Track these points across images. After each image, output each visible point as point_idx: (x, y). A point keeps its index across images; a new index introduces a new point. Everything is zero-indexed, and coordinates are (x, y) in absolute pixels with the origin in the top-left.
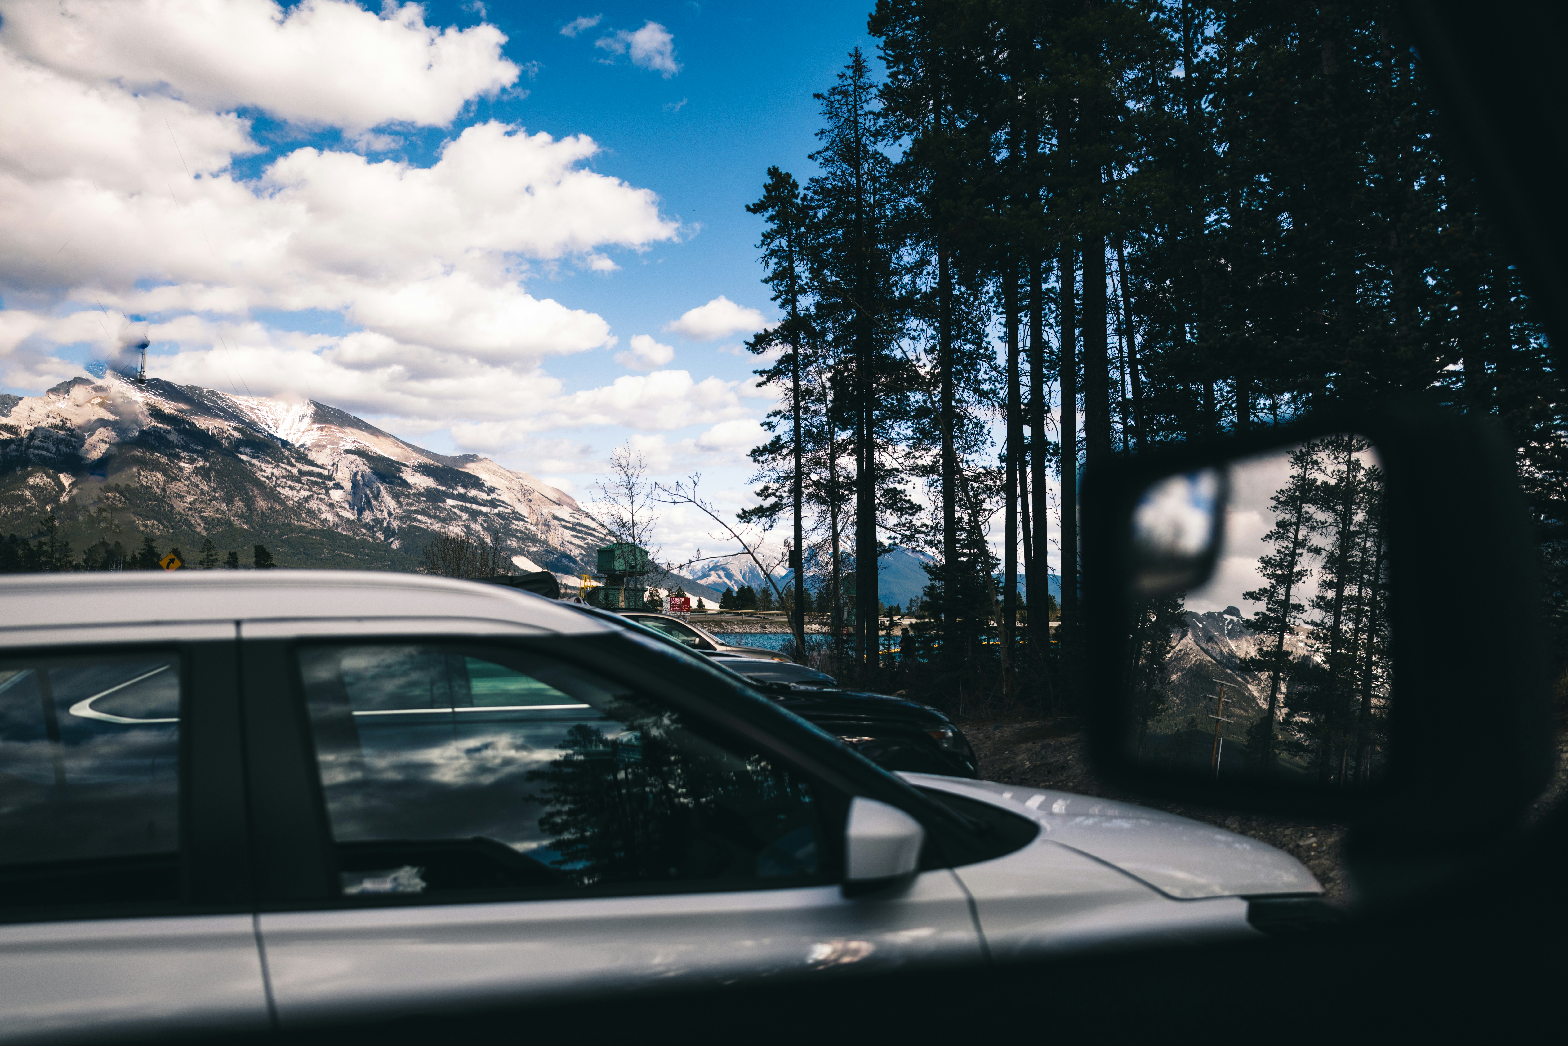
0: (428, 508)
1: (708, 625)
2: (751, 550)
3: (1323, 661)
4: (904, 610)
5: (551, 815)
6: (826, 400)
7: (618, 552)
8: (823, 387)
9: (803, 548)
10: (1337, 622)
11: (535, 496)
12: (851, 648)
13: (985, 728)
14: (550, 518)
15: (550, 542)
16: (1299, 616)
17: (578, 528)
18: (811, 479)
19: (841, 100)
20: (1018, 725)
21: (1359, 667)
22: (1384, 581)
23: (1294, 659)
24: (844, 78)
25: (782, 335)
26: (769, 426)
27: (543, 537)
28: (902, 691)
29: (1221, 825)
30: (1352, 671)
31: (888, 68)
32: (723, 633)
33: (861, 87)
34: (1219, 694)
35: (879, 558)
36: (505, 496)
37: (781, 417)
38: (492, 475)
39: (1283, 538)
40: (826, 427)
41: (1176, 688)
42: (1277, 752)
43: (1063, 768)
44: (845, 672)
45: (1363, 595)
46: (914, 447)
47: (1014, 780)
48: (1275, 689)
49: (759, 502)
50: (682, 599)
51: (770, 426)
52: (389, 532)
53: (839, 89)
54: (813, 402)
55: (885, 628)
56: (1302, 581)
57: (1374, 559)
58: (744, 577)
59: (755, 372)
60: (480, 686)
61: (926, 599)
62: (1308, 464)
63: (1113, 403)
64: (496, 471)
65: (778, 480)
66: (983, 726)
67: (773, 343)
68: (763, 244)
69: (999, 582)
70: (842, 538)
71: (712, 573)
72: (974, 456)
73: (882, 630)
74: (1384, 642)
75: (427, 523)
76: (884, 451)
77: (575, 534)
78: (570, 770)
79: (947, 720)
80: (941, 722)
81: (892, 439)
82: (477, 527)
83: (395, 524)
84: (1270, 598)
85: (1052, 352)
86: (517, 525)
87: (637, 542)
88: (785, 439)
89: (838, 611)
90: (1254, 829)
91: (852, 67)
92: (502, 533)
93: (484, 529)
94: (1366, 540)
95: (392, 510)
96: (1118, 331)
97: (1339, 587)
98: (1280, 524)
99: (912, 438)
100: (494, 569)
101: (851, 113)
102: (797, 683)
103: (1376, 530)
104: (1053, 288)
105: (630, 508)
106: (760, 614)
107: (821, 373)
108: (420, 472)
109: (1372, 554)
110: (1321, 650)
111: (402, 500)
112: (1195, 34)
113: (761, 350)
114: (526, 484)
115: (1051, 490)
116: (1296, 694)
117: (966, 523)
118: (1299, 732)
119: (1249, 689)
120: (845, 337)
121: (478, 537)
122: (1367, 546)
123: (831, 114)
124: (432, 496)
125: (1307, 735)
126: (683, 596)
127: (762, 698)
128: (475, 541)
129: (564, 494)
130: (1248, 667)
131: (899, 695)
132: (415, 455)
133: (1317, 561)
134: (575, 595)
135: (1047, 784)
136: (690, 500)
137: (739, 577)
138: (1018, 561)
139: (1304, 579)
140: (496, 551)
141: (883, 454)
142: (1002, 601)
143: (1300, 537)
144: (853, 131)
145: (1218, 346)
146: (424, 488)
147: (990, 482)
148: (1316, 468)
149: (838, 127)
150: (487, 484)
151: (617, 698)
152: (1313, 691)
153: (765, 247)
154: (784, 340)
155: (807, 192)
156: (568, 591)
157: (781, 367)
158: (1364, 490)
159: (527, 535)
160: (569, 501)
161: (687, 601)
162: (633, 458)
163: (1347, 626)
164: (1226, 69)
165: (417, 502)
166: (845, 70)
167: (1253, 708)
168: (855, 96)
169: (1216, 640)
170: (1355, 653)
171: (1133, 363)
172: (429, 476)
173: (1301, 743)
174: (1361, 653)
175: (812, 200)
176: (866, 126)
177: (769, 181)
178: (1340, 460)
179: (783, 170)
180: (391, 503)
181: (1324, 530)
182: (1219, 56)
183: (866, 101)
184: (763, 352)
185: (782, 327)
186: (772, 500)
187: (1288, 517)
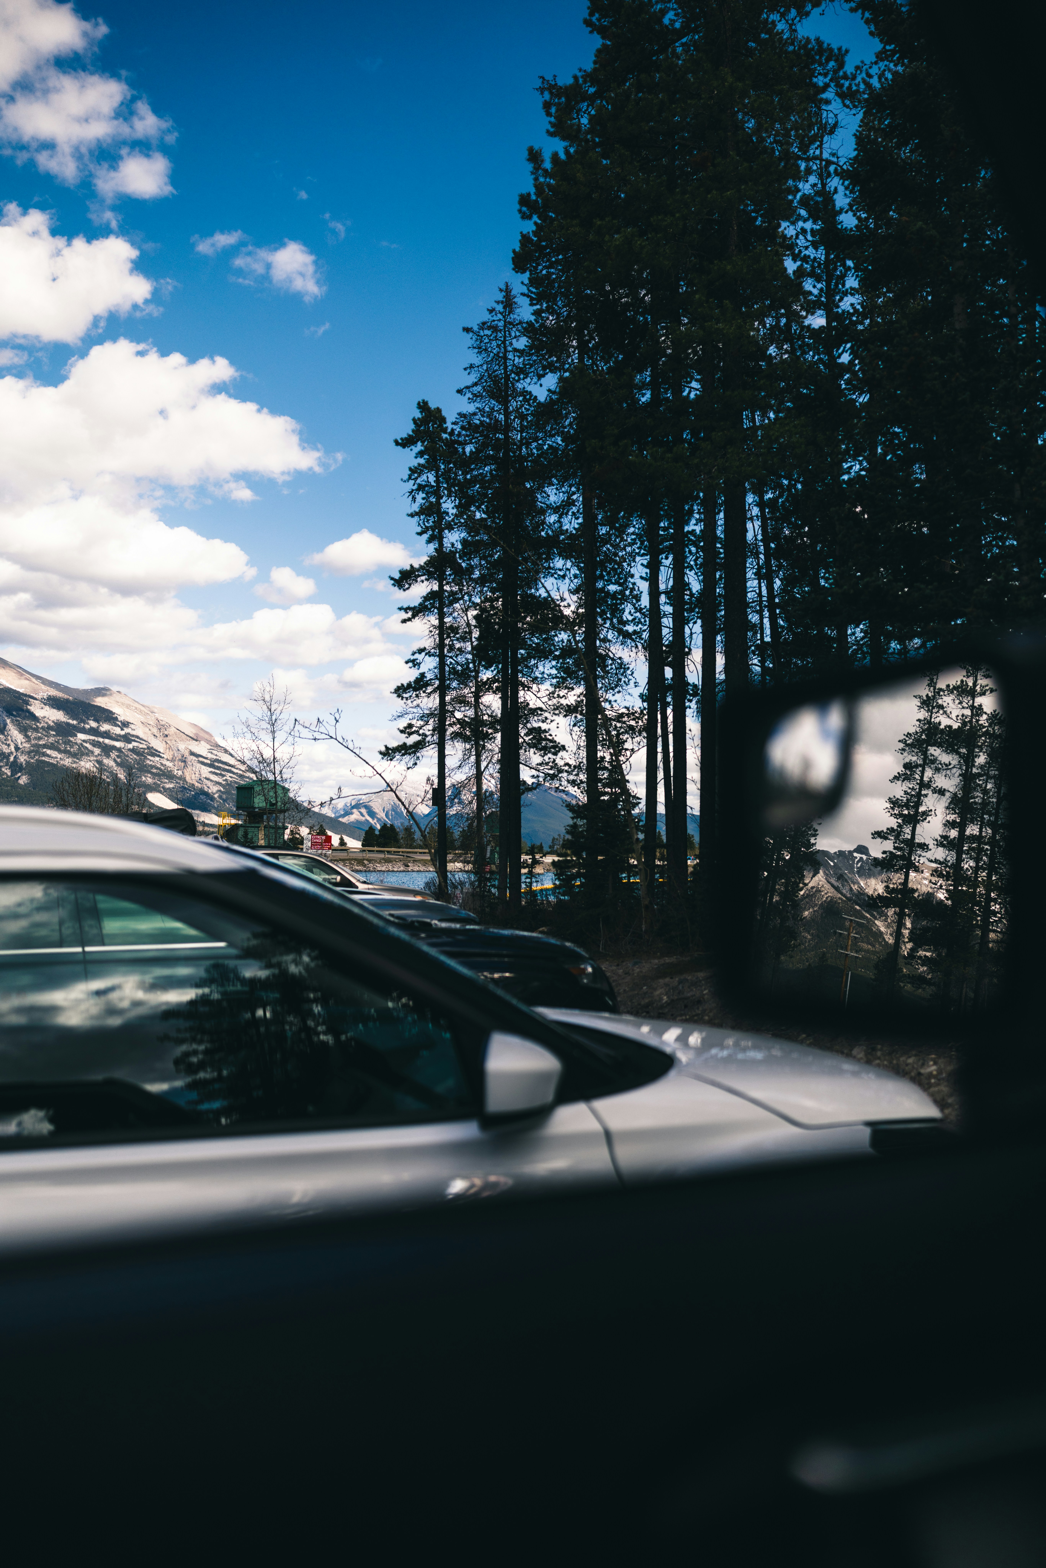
0: (58, 742)
1: (351, 864)
2: (394, 787)
3: (945, 897)
4: (546, 849)
5: (187, 1054)
6: (471, 638)
7: (257, 789)
8: (468, 625)
9: (447, 787)
10: (959, 860)
11: (171, 731)
12: (494, 886)
13: (624, 964)
14: (187, 754)
15: (187, 779)
16: (923, 854)
17: (216, 764)
18: (455, 717)
19: (491, 335)
20: (656, 961)
21: (978, 903)
22: (1003, 821)
23: (919, 896)
24: (494, 313)
25: (428, 571)
26: (413, 663)
27: (180, 773)
28: (544, 928)
29: (849, 1056)
30: (972, 907)
31: (531, 305)
32: (365, 871)
33: (510, 323)
34: (848, 930)
35: (523, 797)
36: (140, 731)
37: (426, 655)
38: (126, 709)
39: (910, 779)
40: (471, 665)
41: (807, 924)
42: (902, 985)
43: (699, 1002)
44: (487, 910)
45: (984, 834)
46: (557, 686)
47: (652, 1014)
48: (900, 924)
49: (402, 739)
50: (324, 838)
51: (415, 663)
52: (16, 767)
53: (489, 324)
54: (458, 639)
55: (528, 866)
56: (927, 821)
57: (994, 800)
58: (387, 815)
59: (400, 609)
60: (111, 926)
61: (569, 837)
62: (933, 708)
63: (751, 646)
64: (130, 705)
65: (421, 718)
66: (623, 962)
67: (419, 579)
68: (410, 478)
69: (640, 820)
70: (486, 777)
71: (355, 810)
72: (618, 697)
73: (525, 868)
74: (1002, 880)
75: (56, 758)
76: (528, 690)
77: (213, 770)
78: (207, 1009)
79: (587, 956)
80: (580, 959)
81: (536, 678)
82: (109, 762)
83: (22, 759)
84: (897, 837)
85: (692, 595)
86: (152, 760)
87: (278, 778)
88: (429, 676)
89: (481, 850)
90: (879, 1058)
91: (502, 302)
92: (137, 769)
93: (118, 764)
94: (987, 782)
95: (19, 744)
96: (759, 575)
97: (961, 826)
98: (907, 766)
99: (557, 677)
100: (127, 806)
101: (500, 349)
102: (440, 920)
103: (996, 773)
104: (694, 531)
105: (271, 744)
106: (403, 852)
107: (467, 610)
108: (49, 705)
109: (992, 795)
110: (944, 887)
111: (30, 734)
112: (837, 285)
113: (407, 586)
114: (162, 718)
115: (690, 730)
116: (920, 929)
117: (608, 762)
118: (922, 966)
119: (876, 925)
120: (491, 575)
121: (111, 773)
122: (988, 787)
123: (480, 349)
124: (63, 730)
125: (930, 968)
126: (325, 835)
127: (403, 935)
128: (107, 777)
129: (202, 729)
130: (875, 904)
131: (541, 932)
132: (43, 687)
133: (941, 801)
134: (213, 833)
135: (684, 1017)
136: (332, 737)
137: (382, 815)
138: (658, 800)
139: (929, 818)
140: (130, 786)
141: (529, 693)
142: (642, 840)
143: (926, 779)
144: (502, 367)
145: (852, 591)
146: (53, 722)
147: (633, 723)
148: (941, 712)
149: (487, 363)
150: (120, 718)
151: (256, 936)
152: (936, 926)
153: (412, 482)
154: (430, 576)
155: (455, 427)
156: (206, 828)
157: (426, 604)
158: (986, 733)
159: (163, 771)
160: (206, 736)
161: (329, 839)
162: (278, 695)
163: (968, 864)
164: (868, 321)
165: (46, 736)
166: (495, 305)
167: (880, 944)
168: (505, 332)
169: (846, 877)
170: (975, 890)
171: (772, 607)
172: (59, 709)
173: (924, 976)
174: (981, 890)
175: (459, 435)
176: (515, 362)
177: (418, 415)
178: (965, 705)
179: (433, 405)
180: (19, 737)
181: (948, 772)
182: (862, 307)
183: (515, 337)
184: (408, 588)
185: (427, 563)
186: (415, 738)
187: (914, 759)
